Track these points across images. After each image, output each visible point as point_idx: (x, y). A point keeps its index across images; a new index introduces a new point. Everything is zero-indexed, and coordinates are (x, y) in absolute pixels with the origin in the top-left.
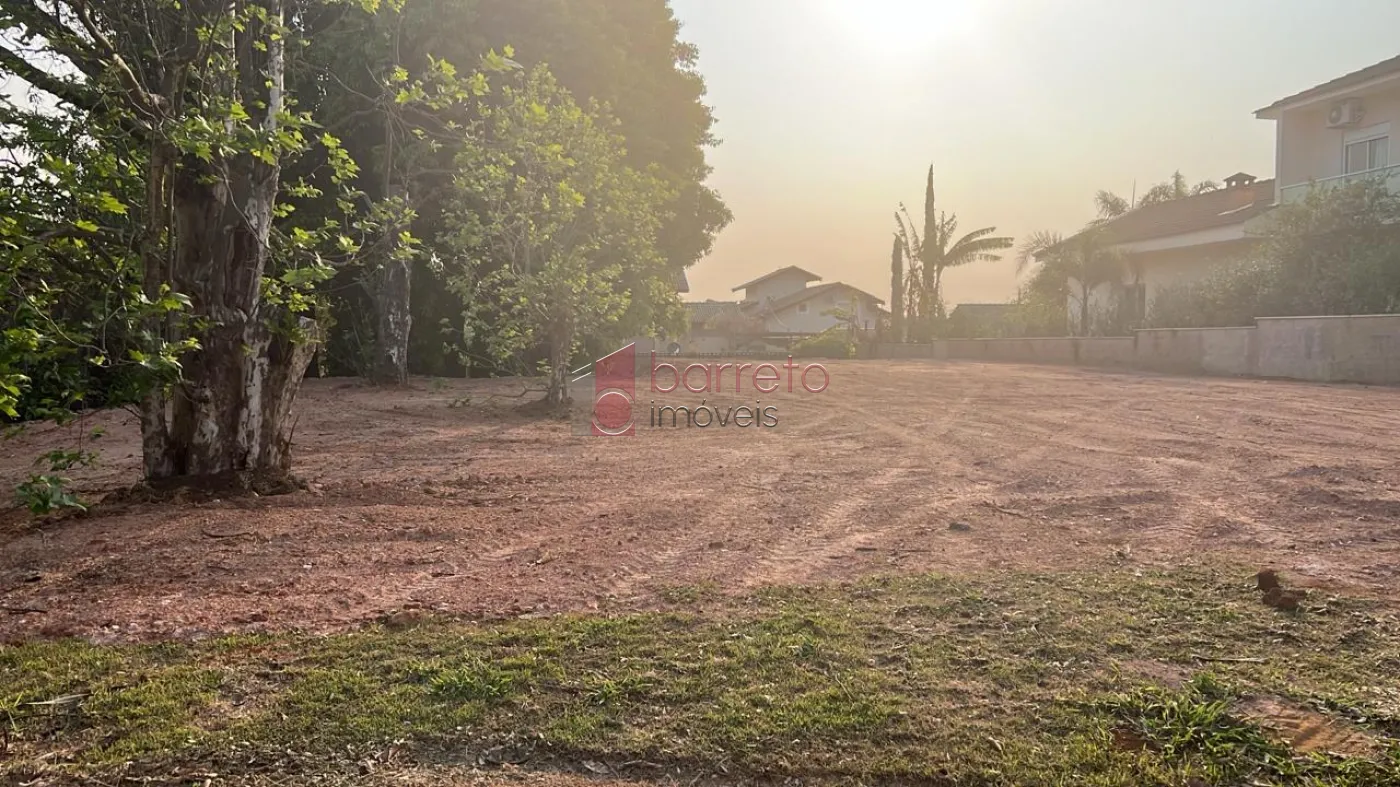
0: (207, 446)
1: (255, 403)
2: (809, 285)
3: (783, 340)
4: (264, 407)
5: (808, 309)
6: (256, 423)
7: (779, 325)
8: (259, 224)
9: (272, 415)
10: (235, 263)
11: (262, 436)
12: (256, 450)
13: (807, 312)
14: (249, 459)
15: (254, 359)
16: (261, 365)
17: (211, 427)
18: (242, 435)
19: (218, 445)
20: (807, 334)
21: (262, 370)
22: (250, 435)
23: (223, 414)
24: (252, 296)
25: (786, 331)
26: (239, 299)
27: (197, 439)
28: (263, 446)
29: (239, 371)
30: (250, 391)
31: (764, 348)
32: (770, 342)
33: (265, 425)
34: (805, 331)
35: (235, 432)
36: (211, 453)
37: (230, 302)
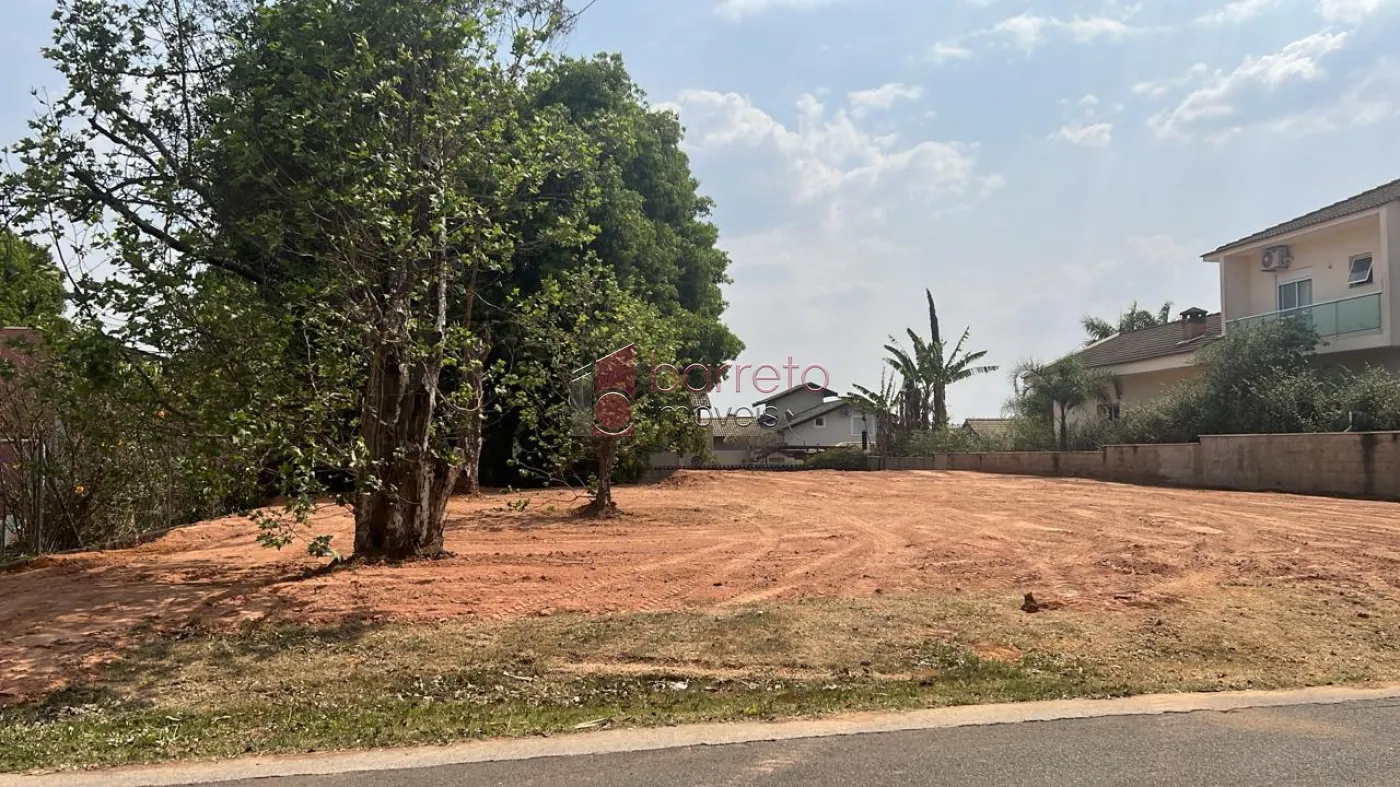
0: (395, 530)
1: (425, 503)
2: (826, 400)
3: (799, 452)
4: (430, 505)
5: (825, 422)
6: (425, 515)
7: (795, 439)
8: (430, 390)
9: (435, 509)
10: (414, 415)
11: (430, 523)
12: (425, 533)
13: (825, 426)
14: (420, 539)
15: (426, 474)
16: (430, 478)
17: (399, 518)
18: (417, 522)
19: (403, 530)
20: (822, 448)
21: (430, 482)
22: (422, 523)
23: (405, 510)
24: (424, 435)
25: (802, 444)
26: (417, 437)
27: (390, 526)
28: (429, 530)
29: (416, 482)
30: (422, 495)
31: (783, 459)
32: (789, 455)
33: (431, 516)
34: (821, 445)
35: (413, 521)
36: (398, 535)
37: (411, 438)
